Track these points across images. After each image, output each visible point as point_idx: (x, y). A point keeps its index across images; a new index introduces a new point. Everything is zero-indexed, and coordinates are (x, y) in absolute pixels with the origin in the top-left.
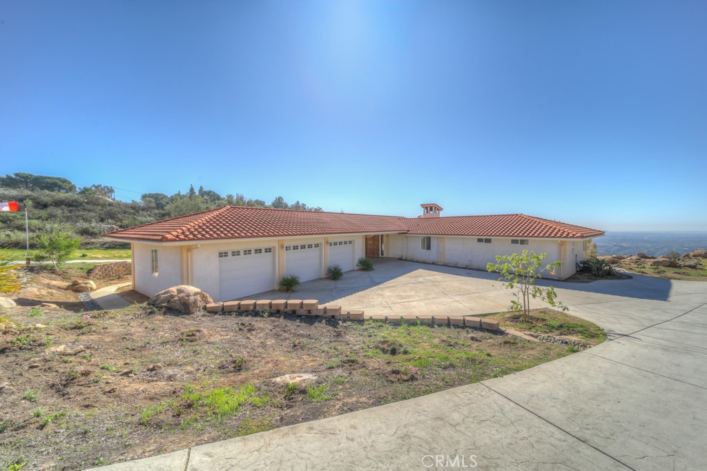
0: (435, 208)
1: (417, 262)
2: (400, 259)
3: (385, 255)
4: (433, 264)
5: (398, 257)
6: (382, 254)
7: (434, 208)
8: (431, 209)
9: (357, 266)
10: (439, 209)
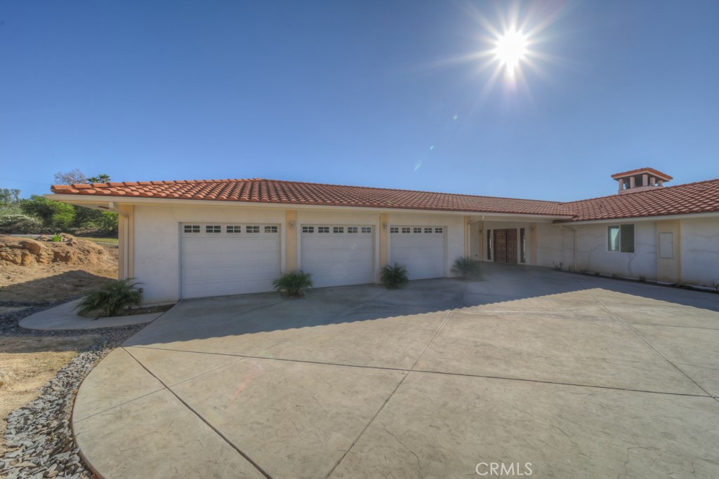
0: (650, 176)
1: (597, 275)
2: (558, 269)
3: (528, 262)
4: (642, 280)
5: (553, 266)
6: (523, 260)
7: (645, 178)
8: (639, 182)
9: (453, 271)
10: (660, 177)
